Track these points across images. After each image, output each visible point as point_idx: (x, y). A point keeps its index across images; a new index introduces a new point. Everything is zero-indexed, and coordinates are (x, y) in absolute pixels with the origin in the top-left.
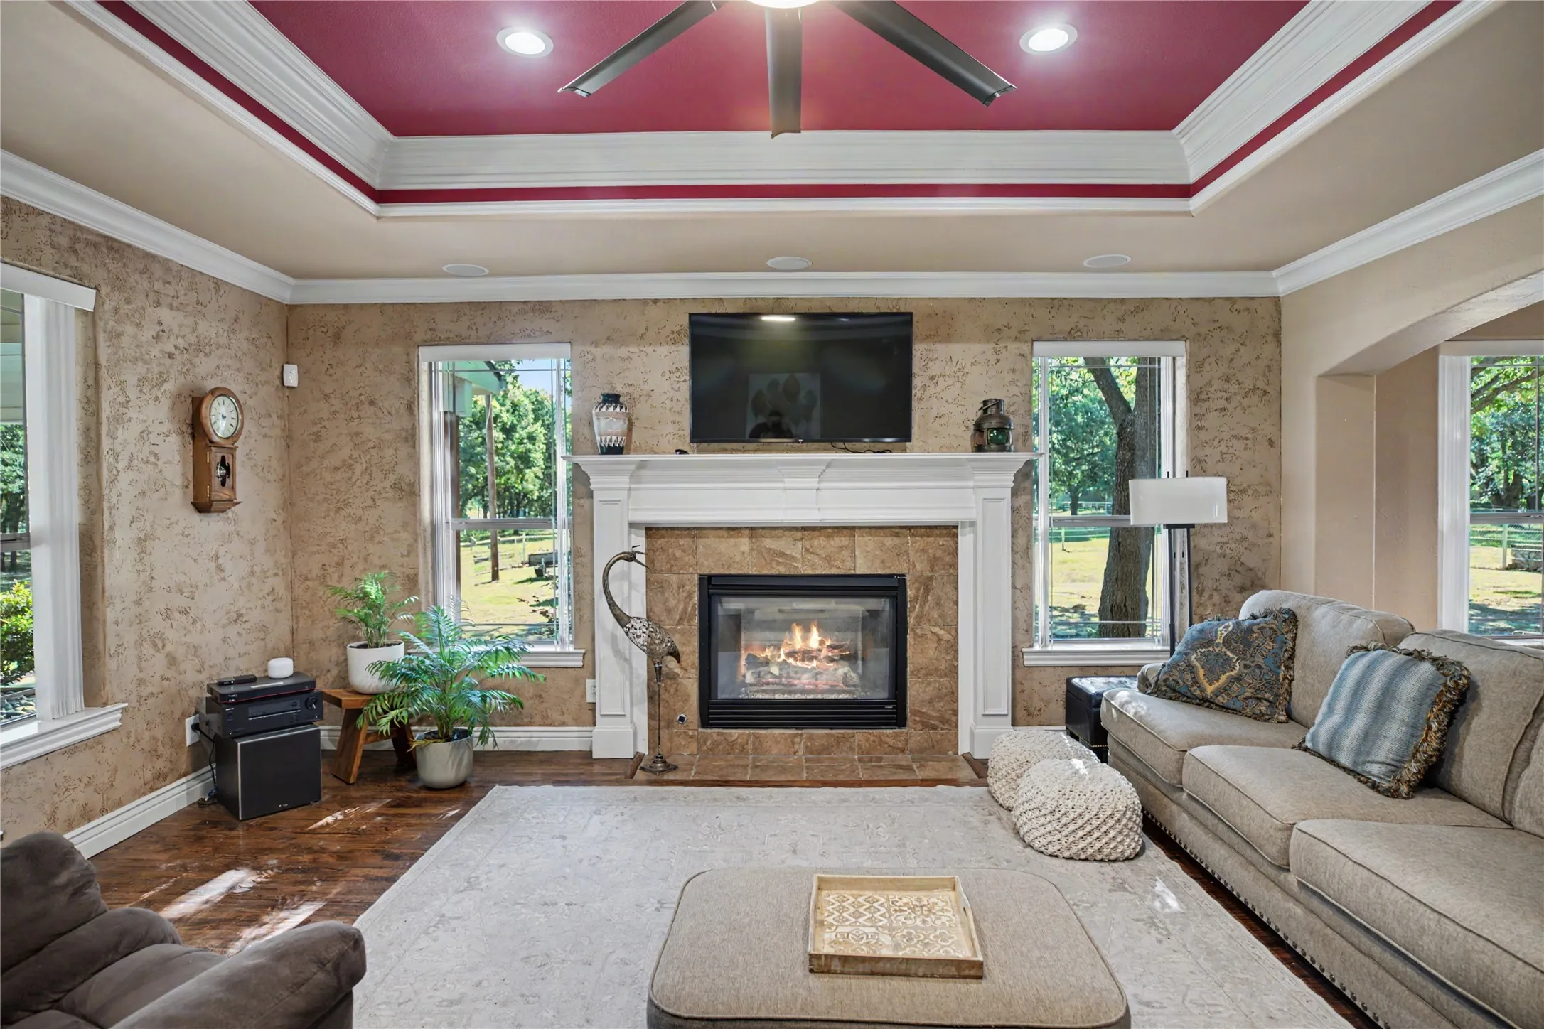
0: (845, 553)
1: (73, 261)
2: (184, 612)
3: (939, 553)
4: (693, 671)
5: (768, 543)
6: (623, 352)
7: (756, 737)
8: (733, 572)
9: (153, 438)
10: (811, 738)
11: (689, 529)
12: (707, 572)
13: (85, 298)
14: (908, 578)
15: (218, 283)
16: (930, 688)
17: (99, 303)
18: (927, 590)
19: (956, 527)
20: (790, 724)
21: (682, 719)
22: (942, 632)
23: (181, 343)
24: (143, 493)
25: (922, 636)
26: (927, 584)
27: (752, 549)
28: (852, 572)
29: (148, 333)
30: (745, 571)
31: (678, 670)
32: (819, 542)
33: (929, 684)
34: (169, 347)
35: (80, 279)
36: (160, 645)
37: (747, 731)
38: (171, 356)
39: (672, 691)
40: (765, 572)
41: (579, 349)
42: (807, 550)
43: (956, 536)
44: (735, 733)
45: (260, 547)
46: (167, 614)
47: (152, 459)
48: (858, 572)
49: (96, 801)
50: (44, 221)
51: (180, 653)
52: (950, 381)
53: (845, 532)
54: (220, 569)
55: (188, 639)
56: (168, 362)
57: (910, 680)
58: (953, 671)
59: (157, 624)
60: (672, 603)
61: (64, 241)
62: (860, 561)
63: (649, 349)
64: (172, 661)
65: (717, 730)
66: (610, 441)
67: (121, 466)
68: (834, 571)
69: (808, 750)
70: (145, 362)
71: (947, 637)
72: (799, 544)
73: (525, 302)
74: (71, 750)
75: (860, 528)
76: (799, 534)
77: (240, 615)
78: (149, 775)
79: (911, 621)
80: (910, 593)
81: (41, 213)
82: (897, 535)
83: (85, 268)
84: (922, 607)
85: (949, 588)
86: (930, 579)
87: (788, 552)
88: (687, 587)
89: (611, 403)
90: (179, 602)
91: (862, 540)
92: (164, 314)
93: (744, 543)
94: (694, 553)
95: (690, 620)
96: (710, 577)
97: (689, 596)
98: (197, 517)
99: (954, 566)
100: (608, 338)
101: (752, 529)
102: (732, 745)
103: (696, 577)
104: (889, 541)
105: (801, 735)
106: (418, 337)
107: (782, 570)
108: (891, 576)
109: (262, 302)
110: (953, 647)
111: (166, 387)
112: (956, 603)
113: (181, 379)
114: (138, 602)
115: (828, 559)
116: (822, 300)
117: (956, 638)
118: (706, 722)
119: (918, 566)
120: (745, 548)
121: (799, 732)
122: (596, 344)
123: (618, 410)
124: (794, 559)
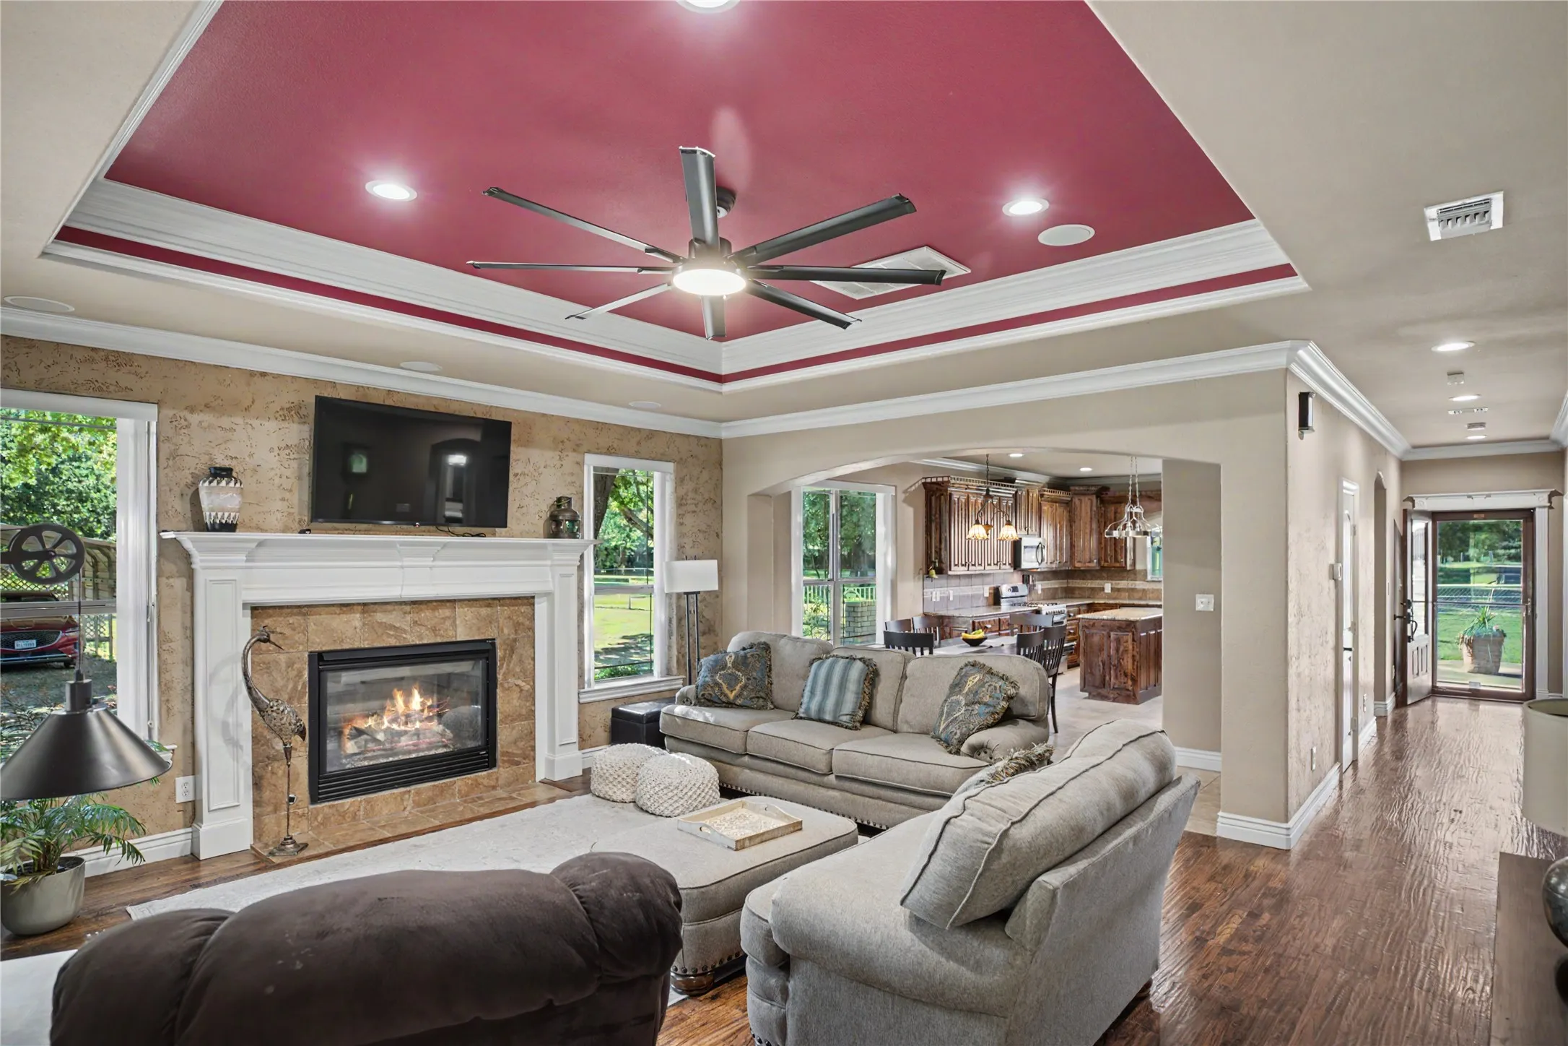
0: (448, 623)
3: (521, 619)
4: (303, 749)
5: (380, 617)
6: (226, 421)
7: (367, 802)
8: (346, 646)
10: (418, 793)
11: (299, 607)
12: (318, 649)
14: (498, 642)
16: (514, 732)
18: (512, 651)
19: (533, 597)
20: (398, 784)
21: (290, 800)
22: (524, 684)
25: (508, 689)
26: (511, 646)
27: (364, 624)
28: (454, 640)
30: (356, 645)
32: (426, 614)
33: (513, 728)
37: (359, 798)
39: (280, 773)
40: (377, 645)
41: (169, 412)
42: (415, 622)
43: (533, 604)
44: (347, 802)
48: (459, 639)
52: (528, 479)
53: (448, 604)
57: (499, 727)
58: (531, 715)
60: (280, 683)
62: (460, 630)
63: (256, 423)
65: (327, 804)
66: (223, 517)
68: (439, 640)
69: (417, 804)
71: (527, 687)
72: (408, 618)
73: (94, 349)
75: (460, 600)
76: (408, 608)
79: (500, 677)
80: (499, 653)
82: (489, 606)
84: (508, 665)
85: (528, 647)
86: (515, 640)
87: (398, 625)
88: (296, 666)
89: (223, 477)
91: (460, 611)
93: (356, 619)
94: (305, 631)
95: (299, 698)
96: (321, 654)
97: (300, 675)
99: (532, 629)
100: (207, 406)
101: (365, 604)
102: (343, 815)
103: (306, 655)
104: (484, 611)
105: (409, 791)
107: (392, 642)
108: (484, 641)
110: (531, 696)
112: (534, 659)
115: (434, 630)
117: (533, 688)
118: (315, 797)
119: (506, 631)
120: (358, 623)
121: (408, 789)
122: (192, 409)
123: (232, 484)
124: (405, 632)
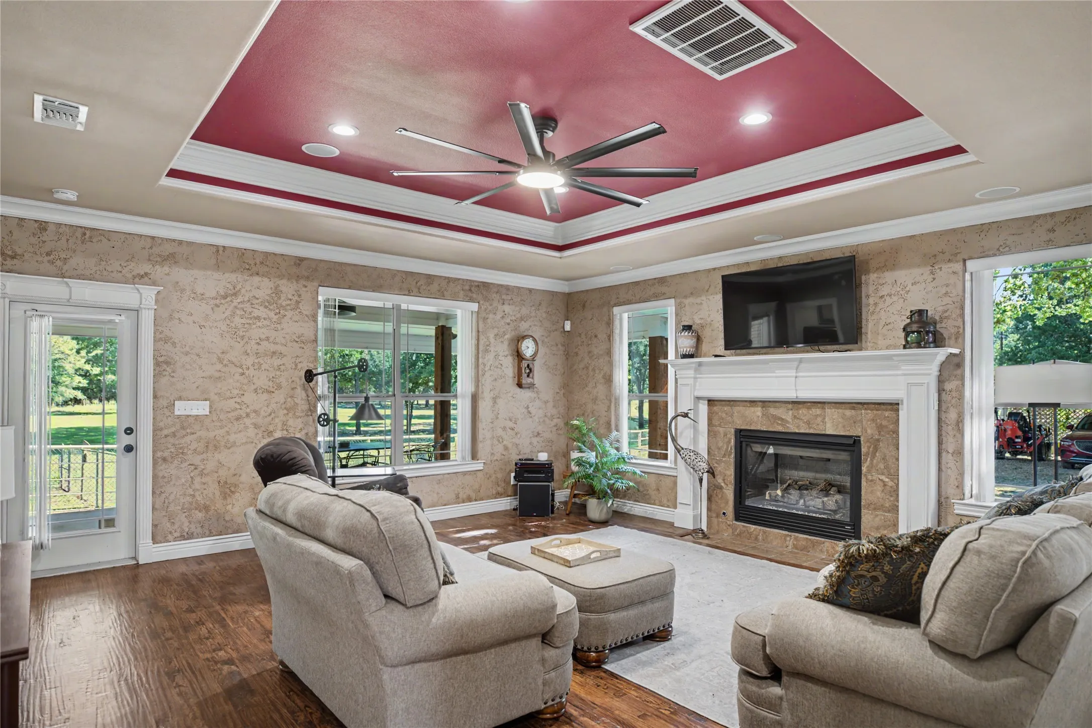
0: (819, 419)
1: (470, 294)
2: (513, 429)
3: (884, 423)
4: (730, 486)
5: (772, 411)
6: (698, 300)
7: (764, 532)
8: (752, 428)
9: (500, 358)
10: (796, 538)
11: (729, 401)
12: (738, 428)
13: (474, 306)
14: (862, 439)
15: (530, 290)
16: (877, 519)
17: (480, 307)
18: (876, 449)
19: (898, 404)
20: (785, 528)
21: (724, 514)
22: (887, 480)
23: (514, 318)
24: (496, 380)
25: (872, 481)
26: (875, 445)
27: (763, 415)
28: (823, 432)
29: (498, 317)
30: (759, 428)
31: (723, 484)
32: (803, 411)
33: (877, 516)
34: (508, 321)
35: (471, 300)
36: (501, 440)
37: (760, 528)
38: (509, 324)
39: (720, 496)
40: (771, 429)
41: (678, 301)
42: (795, 417)
43: (898, 410)
44: (753, 527)
45: (550, 404)
46: (504, 429)
47: (499, 366)
48: (828, 433)
49: (473, 496)
50: (461, 282)
51: (510, 446)
52: (895, 298)
53: (819, 405)
54: (529, 413)
55: (513, 440)
56: (507, 326)
57: (864, 511)
58: (895, 509)
59: (500, 432)
60: (720, 444)
61: (467, 287)
62: (829, 425)
63: (711, 297)
64: (506, 448)
65: (743, 524)
66: (686, 351)
67: (486, 369)
68: (812, 431)
69: (795, 547)
70: (498, 328)
71: (891, 484)
72: (791, 412)
73: (655, 279)
74: (465, 473)
75: (829, 403)
76: (790, 406)
77: (538, 434)
78: (494, 492)
79: (864, 469)
80: (864, 450)
81: (459, 279)
82: (854, 408)
83: (474, 296)
84: (872, 460)
85: (892, 448)
86: (878, 440)
87: (784, 417)
88: (728, 436)
89: (686, 330)
90: (511, 424)
91: (829, 411)
92: (507, 308)
93: (758, 411)
94: (732, 416)
95: (730, 455)
96: (741, 430)
97: (729, 442)
98: (518, 390)
99: (896, 432)
100: (692, 294)
101: (763, 402)
102: (750, 534)
103: (733, 431)
104: (848, 413)
105: (791, 536)
106: (612, 303)
107: (780, 429)
108: (851, 437)
109: (553, 294)
110: (895, 492)
111: (506, 337)
112: (898, 459)
113: (513, 333)
114: (492, 423)
115: (808, 423)
116: (807, 254)
117: (897, 485)
118: (738, 518)
119: (869, 431)
120: (759, 414)
121: (790, 534)
122: (686, 297)
123: (690, 334)
124: (787, 422)
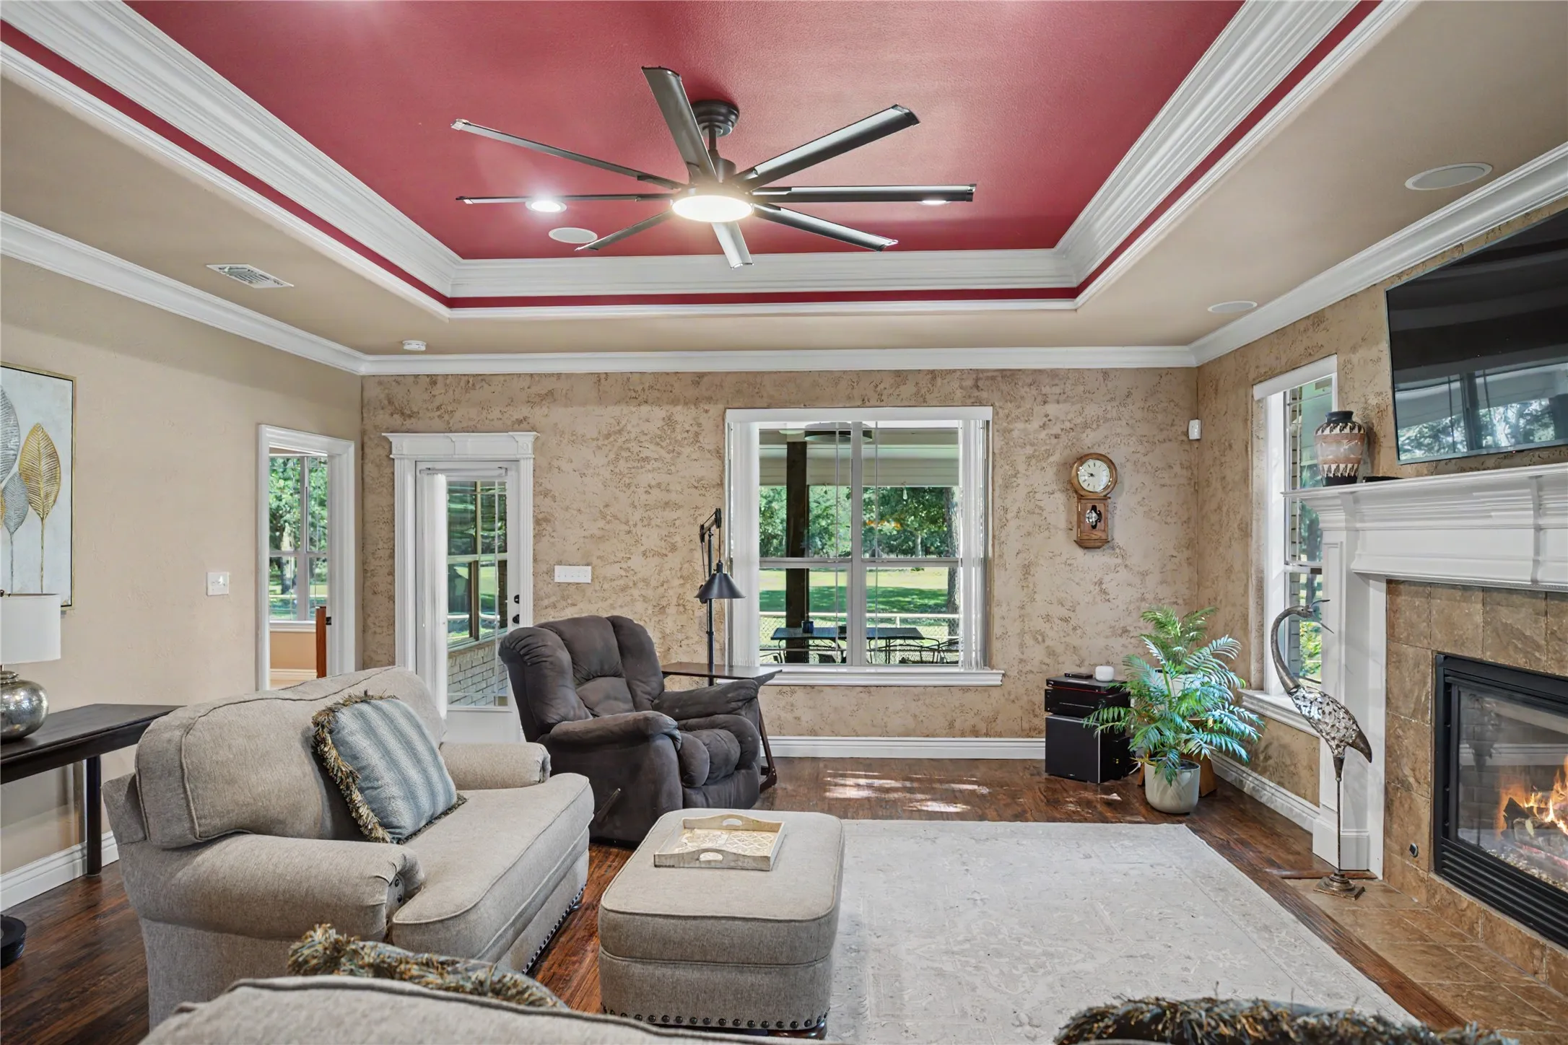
1: (976, 393)
2: (1066, 620)
4: (1425, 788)
5: (1506, 615)
7: (1489, 919)
8: (1466, 653)
9: (1038, 496)
11: (1423, 584)
12: (1440, 649)
13: (987, 413)
15: (1105, 373)
17: (996, 414)
20: (1536, 923)
21: (1412, 849)
23: (1068, 425)
24: (1029, 534)
27: (1486, 623)
29: (1035, 424)
30: (1476, 654)
31: (1412, 780)
34: (1056, 430)
35: (979, 403)
36: (1040, 639)
37: (1481, 904)
38: (1057, 437)
39: (1406, 806)
40: (1501, 660)
41: (1342, 359)
42: (1552, 633)
44: (1466, 898)
45: (1152, 581)
46: (1048, 618)
47: (1037, 511)
49: (982, 727)
50: (959, 373)
51: (1060, 649)
54: (1104, 592)
55: (1067, 639)
56: (1054, 441)
59: (1039, 624)
60: (1408, 685)
61: (969, 383)
64: (1051, 653)
65: (1447, 884)
67: (1009, 516)
70: (1032, 445)
72: (1543, 622)
73: (1308, 317)
74: (965, 689)
76: (1543, 604)
77: (1125, 631)
78: (1026, 726)
81: (954, 371)
83: (984, 395)
87: (1528, 633)
88: (1422, 667)
90: (1064, 612)
92: (1052, 409)
93: (1476, 612)
94: (1428, 620)
95: (1424, 713)
96: (1447, 657)
97: (1423, 680)
98: (1079, 552)
100: (1363, 339)
101: (1486, 590)
102: (1460, 914)
103: (1430, 655)
105: (1543, 947)
107: (1521, 661)
111: (1052, 459)
113: (1067, 452)
114: (1022, 607)
118: (1438, 866)
120: (1479, 619)
121: (1543, 940)
122: (1354, 349)
123: (1347, 430)
124: (1538, 647)
